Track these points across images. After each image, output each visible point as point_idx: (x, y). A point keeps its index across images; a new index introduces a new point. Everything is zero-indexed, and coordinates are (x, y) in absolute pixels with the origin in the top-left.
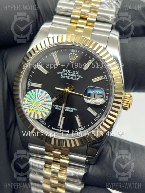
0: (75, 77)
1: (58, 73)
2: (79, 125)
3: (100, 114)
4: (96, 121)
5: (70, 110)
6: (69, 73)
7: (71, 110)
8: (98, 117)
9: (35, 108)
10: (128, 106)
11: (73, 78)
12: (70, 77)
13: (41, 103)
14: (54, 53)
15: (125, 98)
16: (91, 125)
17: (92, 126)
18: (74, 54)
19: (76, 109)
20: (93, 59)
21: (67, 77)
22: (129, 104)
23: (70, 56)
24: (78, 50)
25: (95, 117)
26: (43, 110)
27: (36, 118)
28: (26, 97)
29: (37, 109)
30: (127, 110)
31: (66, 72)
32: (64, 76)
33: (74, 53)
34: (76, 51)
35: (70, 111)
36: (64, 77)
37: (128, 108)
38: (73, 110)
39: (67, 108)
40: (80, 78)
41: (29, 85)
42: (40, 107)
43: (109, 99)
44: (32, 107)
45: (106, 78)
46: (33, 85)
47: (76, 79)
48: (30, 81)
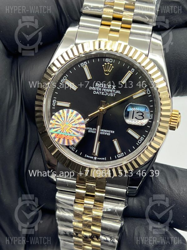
0: (111, 93)
2: (119, 151)
3: (143, 137)
4: (138, 145)
5: (106, 132)
7: (108, 132)
8: (141, 140)
9: (64, 132)
10: (176, 125)
11: (109, 94)
12: (104, 93)
13: (72, 126)
14: (83, 63)
15: (173, 115)
16: (133, 150)
17: (134, 152)
18: (109, 65)
19: (114, 132)
20: (133, 69)
21: (101, 93)
22: (178, 123)
23: (105, 67)
24: (113, 59)
25: (137, 140)
26: (74, 134)
27: (66, 144)
28: (53, 119)
29: (67, 133)
30: (174, 130)
32: (98, 92)
33: (108, 63)
34: (111, 61)
35: (106, 134)
36: (98, 93)
37: (176, 127)
38: (110, 133)
39: (102, 130)
41: (54, 105)
42: (70, 130)
43: (153, 118)
44: (61, 131)
45: (149, 92)
46: (60, 104)
47: (113, 95)
48: (55, 99)
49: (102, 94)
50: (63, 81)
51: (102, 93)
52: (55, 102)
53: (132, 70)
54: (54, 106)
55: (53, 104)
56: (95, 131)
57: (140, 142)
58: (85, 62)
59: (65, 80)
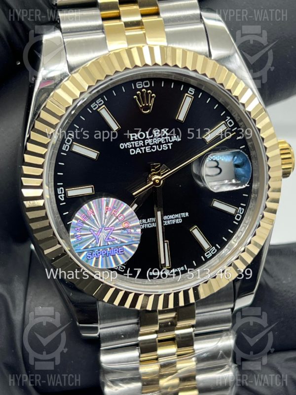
0: (163, 144)
1: (122, 146)
2: (205, 245)
3: (242, 207)
4: (237, 223)
5: (173, 219)
6: (146, 138)
7: (177, 218)
8: (239, 213)
11: (160, 148)
12: (151, 148)
14: (96, 103)
16: (229, 237)
18: (146, 92)
19: (187, 214)
20: (190, 89)
21: (145, 150)
23: (138, 99)
24: (150, 79)
25: (232, 216)
30: (288, 176)
31: (139, 140)
32: (138, 149)
33: (144, 90)
34: (146, 84)
35: (174, 222)
36: (138, 151)
38: (181, 218)
40: (175, 141)
41: (61, 197)
45: (231, 123)
46: (72, 192)
47: (167, 148)
48: (60, 186)
49: (147, 151)
50: (67, 147)
51: (147, 149)
52: (62, 191)
53: (190, 92)
54: (63, 199)
55: (59, 196)
56: (152, 223)
57: (238, 217)
58: (100, 100)
59: (70, 144)
